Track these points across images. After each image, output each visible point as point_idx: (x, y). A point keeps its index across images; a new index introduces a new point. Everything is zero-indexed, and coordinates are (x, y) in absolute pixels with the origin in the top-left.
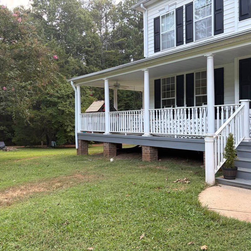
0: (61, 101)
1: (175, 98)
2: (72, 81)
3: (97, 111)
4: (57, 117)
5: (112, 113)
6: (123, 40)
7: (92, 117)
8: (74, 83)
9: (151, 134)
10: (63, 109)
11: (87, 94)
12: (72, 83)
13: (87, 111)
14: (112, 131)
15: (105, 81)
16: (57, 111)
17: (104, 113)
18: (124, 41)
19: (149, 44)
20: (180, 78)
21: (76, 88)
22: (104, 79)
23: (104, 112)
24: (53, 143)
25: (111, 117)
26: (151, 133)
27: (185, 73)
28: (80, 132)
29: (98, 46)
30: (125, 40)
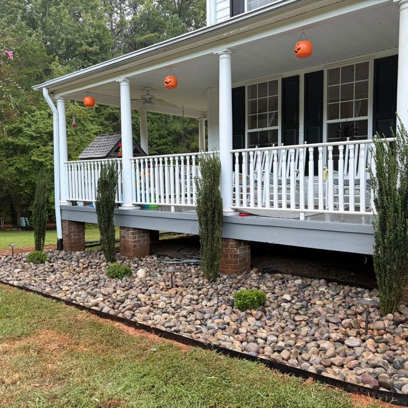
0: (37, 144)
1: (279, 128)
2: (45, 87)
3: (105, 155)
4: (29, 175)
5: (139, 160)
6: (152, 37)
7: (93, 170)
8: (51, 93)
9: (236, 210)
10: (40, 160)
11: (87, 130)
12: (45, 92)
13: (83, 157)
14: (139, 203)
15: (121, 84)
16: (29, 164)
17: (121, 161)
18: (155, 38)
19: (217, 10)
20: (290, 84)
21: (55, 103)
22: (120, 81)
23: (121, 157)
24: (23, 221)
25: (138, 170)
26: (238, 206)
27: (301, 72)
28: (67, 204)
29: (106, 45)
30: (155, 36)
